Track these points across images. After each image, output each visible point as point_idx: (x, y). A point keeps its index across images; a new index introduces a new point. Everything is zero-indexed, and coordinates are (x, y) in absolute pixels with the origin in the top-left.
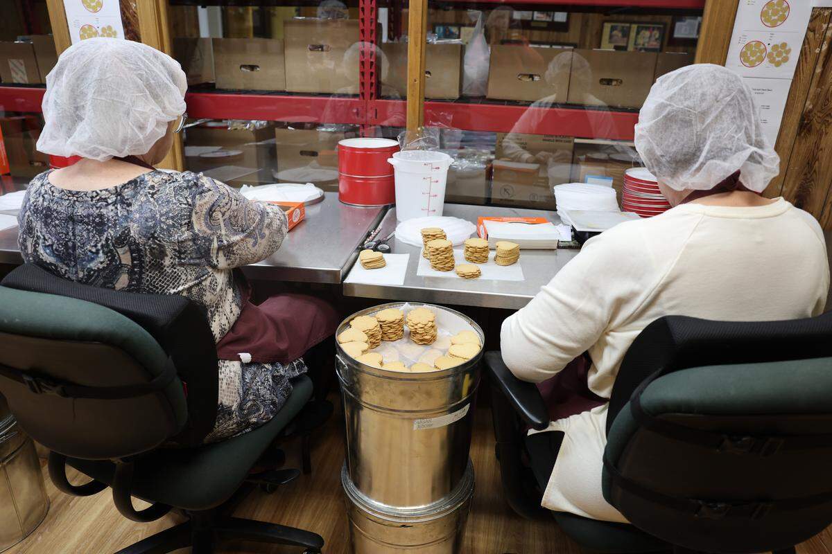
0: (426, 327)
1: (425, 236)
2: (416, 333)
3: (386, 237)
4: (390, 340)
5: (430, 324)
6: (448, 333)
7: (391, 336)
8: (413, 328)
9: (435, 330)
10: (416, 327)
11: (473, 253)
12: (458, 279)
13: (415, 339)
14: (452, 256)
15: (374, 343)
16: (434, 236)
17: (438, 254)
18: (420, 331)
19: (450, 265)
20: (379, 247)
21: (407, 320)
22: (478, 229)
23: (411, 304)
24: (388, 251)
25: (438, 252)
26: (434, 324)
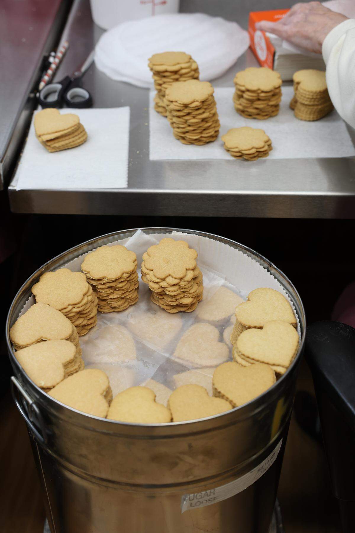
0: (182, 283)
1: (158, 73)
2: (163, 294)
3: (79, 68)
4: (115, 310)
5: (190, 275)
6: (222, 282)
7: (116, 304)
8: (156, 286)
9: (200, 284)
10: (163, 284)
11: (251, 101)
12: (228, 161)
13: (162, 303)
14: (214, 115)
15: (85, 326)
16: (175, 72)
17: (188, 114)
18: (171, 291)
19: (211, 132)
20: (69, 95)
21: (145, 271)
22: (252, 39)
23: (147, 232)
24: (88, 104)
25: (187, 111)
26: (196, 273)
